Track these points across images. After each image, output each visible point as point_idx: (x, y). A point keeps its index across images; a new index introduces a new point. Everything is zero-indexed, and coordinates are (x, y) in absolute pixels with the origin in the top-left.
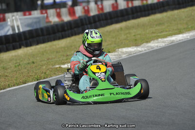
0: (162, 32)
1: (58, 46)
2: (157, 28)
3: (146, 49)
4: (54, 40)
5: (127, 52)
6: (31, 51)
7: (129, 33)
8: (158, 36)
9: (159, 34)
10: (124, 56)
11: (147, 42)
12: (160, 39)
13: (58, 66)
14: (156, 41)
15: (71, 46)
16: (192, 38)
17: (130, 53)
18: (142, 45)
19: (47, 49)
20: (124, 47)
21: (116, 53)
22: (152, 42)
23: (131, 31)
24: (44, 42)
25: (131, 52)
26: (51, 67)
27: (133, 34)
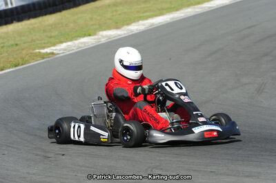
0: (146, 11)
1: (47, 23)
2: (143, 6)
3: (125, 32)
4: (46, 14)
5: (107, 36)
6: (20, 27)
7: (116, 11)
8: (141, 17)
9: (141, 15)
10: (103, 41)
11: (128, 24)
12: (141, 22)
13: (37, 51)
14: (137, 24)
15: (59, 24)
16: (172, 21)
17: (109, 37)
18: (123, 28)
19: (36, 26)
20: (105, 30)
21: (96, 37)
22: (133, 24)
23: (118, 8)
24: (35, 16)
25: (111, 35)
26: (31, 51)
27: (119, 12)
